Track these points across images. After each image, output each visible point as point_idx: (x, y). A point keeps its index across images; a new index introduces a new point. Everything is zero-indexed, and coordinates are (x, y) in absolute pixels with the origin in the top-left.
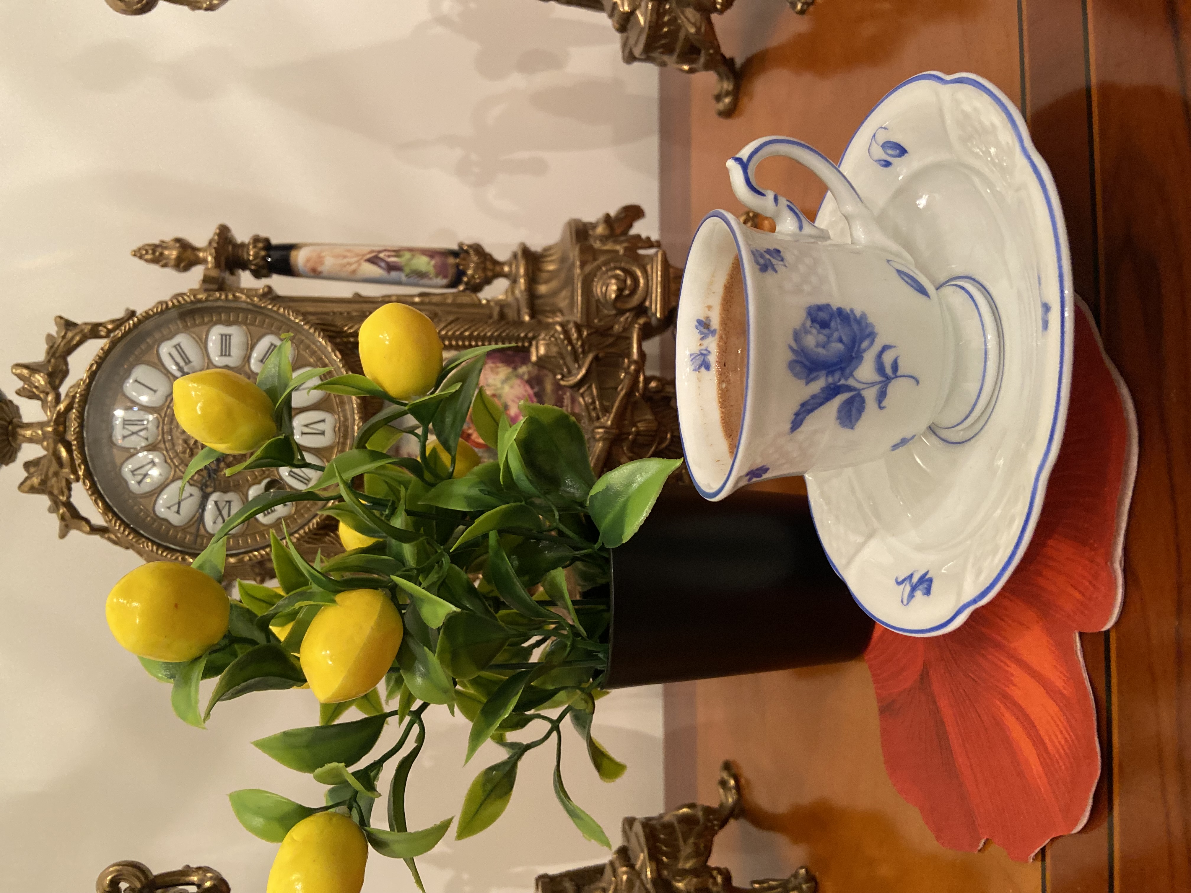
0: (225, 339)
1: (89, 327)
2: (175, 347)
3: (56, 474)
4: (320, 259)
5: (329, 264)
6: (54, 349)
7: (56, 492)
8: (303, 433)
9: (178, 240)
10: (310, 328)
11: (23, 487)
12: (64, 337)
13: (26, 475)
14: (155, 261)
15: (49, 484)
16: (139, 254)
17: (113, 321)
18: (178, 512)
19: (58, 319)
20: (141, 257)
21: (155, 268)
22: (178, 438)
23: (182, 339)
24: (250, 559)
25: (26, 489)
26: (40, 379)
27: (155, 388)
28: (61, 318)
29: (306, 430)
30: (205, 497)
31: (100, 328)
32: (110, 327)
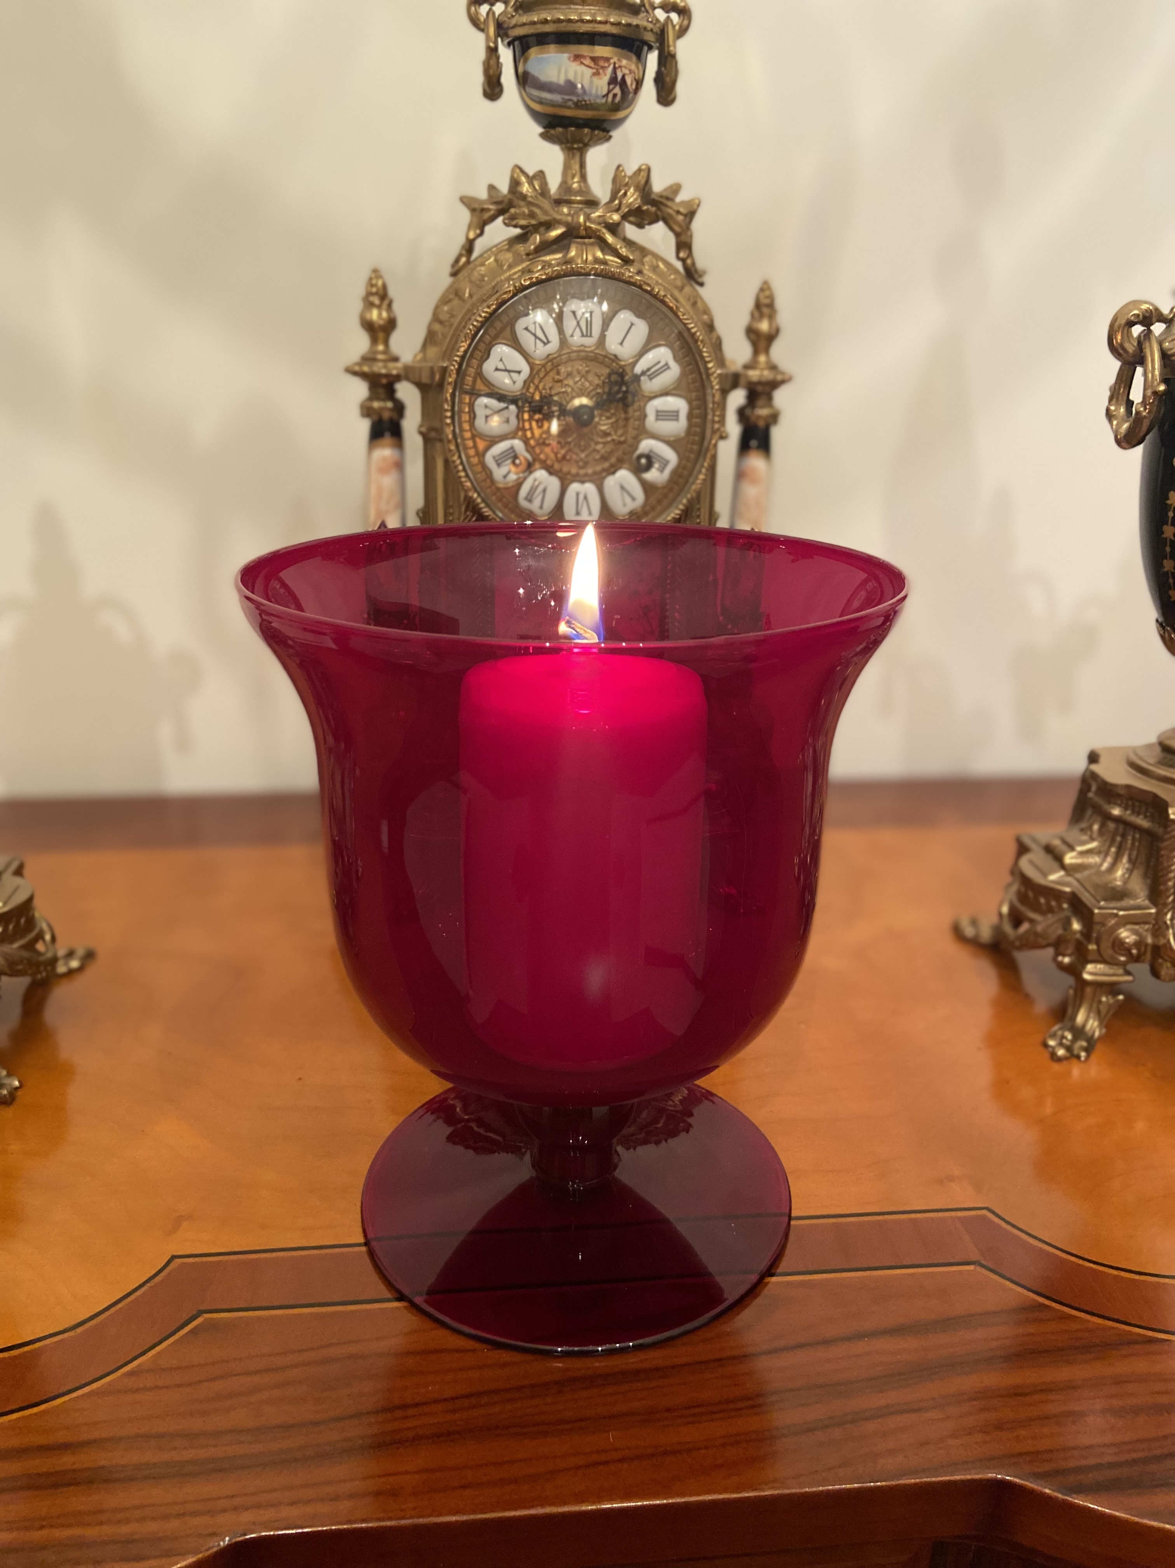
0: (673, 415)
1: (688, 240)
2: (667, 364)
3: (532, 215)
4: (754, 481)
5: (750, 491)
6: (664, 201)
7: (512, 211)
8: (578, 494)
9: (778, 331)
10: (684, 505)
11: (518, 170)
12: (678, 212)
13: (531, 173)
14: (758, 306)
15: (522, 203)
16: (765, 287)
17: (694, 264)
18: (497, 369)
19: (697, 201)
20: (762, 290)
21: (750, 304)
22: (572, 367)
23: (675, 370)
24: (450, 451)
25: (515, 175)
26: (632, 198)
27: (624, 343)
28: (698, 205)
29: (581, 497)
30: (514, 401)
31: (687, 252)
32: (689, 261)
